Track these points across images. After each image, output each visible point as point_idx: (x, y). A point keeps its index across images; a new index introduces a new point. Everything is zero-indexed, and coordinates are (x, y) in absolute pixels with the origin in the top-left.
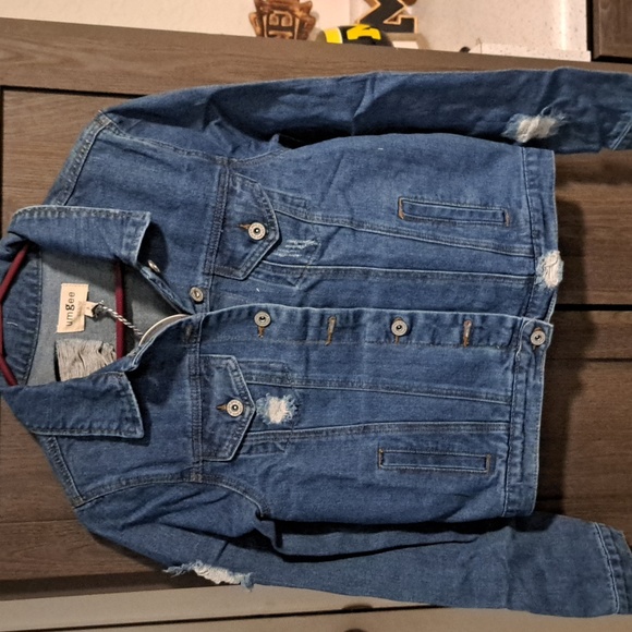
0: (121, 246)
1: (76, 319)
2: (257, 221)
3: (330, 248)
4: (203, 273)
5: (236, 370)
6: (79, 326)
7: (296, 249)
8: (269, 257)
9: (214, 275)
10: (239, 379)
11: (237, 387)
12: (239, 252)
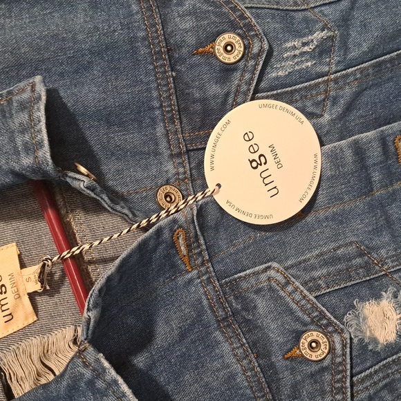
0: (17, 153)
1: (16, 306)
2: (224, 32)
3: (353, 34)
4: (172, 156)
5: (288, 283)
6: (24, 315)
7: (303, 54)
8: (263, 85)
9: (188, 151)
10: (298, 295)
11: (302, 308)
12: (215, 97)
